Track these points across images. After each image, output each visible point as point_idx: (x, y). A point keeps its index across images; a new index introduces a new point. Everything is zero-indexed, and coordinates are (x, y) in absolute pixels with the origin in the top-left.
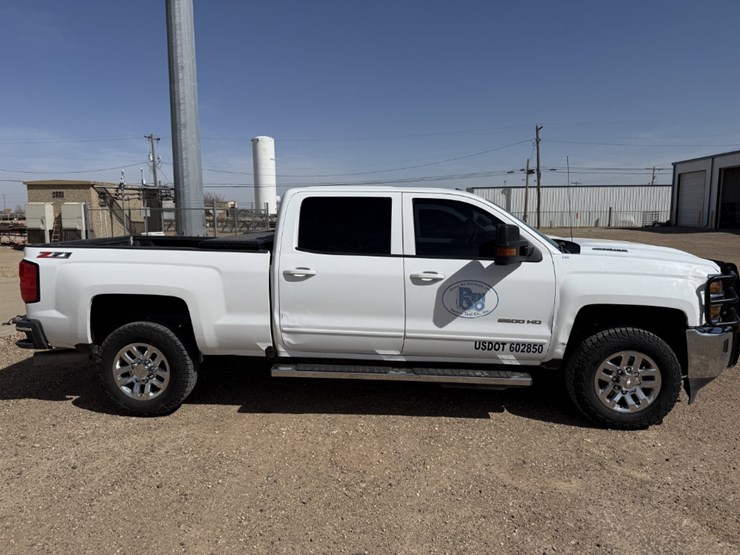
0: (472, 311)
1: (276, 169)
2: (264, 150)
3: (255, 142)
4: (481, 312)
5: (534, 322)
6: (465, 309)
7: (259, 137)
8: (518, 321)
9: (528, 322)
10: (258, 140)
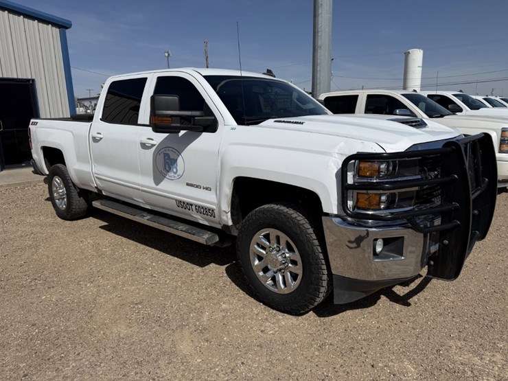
0: (171, 174)
1: (422, 73)
2: (414, 60)
3: (407, 54)
4: (176, 175)
5: (207, 189)
6: (168, 172)
7: (410, 51)
8: (197, 187)
9: (204, 188)
10: (409, 53)
